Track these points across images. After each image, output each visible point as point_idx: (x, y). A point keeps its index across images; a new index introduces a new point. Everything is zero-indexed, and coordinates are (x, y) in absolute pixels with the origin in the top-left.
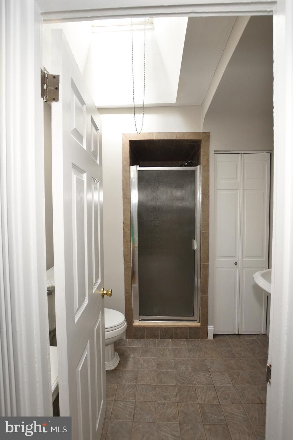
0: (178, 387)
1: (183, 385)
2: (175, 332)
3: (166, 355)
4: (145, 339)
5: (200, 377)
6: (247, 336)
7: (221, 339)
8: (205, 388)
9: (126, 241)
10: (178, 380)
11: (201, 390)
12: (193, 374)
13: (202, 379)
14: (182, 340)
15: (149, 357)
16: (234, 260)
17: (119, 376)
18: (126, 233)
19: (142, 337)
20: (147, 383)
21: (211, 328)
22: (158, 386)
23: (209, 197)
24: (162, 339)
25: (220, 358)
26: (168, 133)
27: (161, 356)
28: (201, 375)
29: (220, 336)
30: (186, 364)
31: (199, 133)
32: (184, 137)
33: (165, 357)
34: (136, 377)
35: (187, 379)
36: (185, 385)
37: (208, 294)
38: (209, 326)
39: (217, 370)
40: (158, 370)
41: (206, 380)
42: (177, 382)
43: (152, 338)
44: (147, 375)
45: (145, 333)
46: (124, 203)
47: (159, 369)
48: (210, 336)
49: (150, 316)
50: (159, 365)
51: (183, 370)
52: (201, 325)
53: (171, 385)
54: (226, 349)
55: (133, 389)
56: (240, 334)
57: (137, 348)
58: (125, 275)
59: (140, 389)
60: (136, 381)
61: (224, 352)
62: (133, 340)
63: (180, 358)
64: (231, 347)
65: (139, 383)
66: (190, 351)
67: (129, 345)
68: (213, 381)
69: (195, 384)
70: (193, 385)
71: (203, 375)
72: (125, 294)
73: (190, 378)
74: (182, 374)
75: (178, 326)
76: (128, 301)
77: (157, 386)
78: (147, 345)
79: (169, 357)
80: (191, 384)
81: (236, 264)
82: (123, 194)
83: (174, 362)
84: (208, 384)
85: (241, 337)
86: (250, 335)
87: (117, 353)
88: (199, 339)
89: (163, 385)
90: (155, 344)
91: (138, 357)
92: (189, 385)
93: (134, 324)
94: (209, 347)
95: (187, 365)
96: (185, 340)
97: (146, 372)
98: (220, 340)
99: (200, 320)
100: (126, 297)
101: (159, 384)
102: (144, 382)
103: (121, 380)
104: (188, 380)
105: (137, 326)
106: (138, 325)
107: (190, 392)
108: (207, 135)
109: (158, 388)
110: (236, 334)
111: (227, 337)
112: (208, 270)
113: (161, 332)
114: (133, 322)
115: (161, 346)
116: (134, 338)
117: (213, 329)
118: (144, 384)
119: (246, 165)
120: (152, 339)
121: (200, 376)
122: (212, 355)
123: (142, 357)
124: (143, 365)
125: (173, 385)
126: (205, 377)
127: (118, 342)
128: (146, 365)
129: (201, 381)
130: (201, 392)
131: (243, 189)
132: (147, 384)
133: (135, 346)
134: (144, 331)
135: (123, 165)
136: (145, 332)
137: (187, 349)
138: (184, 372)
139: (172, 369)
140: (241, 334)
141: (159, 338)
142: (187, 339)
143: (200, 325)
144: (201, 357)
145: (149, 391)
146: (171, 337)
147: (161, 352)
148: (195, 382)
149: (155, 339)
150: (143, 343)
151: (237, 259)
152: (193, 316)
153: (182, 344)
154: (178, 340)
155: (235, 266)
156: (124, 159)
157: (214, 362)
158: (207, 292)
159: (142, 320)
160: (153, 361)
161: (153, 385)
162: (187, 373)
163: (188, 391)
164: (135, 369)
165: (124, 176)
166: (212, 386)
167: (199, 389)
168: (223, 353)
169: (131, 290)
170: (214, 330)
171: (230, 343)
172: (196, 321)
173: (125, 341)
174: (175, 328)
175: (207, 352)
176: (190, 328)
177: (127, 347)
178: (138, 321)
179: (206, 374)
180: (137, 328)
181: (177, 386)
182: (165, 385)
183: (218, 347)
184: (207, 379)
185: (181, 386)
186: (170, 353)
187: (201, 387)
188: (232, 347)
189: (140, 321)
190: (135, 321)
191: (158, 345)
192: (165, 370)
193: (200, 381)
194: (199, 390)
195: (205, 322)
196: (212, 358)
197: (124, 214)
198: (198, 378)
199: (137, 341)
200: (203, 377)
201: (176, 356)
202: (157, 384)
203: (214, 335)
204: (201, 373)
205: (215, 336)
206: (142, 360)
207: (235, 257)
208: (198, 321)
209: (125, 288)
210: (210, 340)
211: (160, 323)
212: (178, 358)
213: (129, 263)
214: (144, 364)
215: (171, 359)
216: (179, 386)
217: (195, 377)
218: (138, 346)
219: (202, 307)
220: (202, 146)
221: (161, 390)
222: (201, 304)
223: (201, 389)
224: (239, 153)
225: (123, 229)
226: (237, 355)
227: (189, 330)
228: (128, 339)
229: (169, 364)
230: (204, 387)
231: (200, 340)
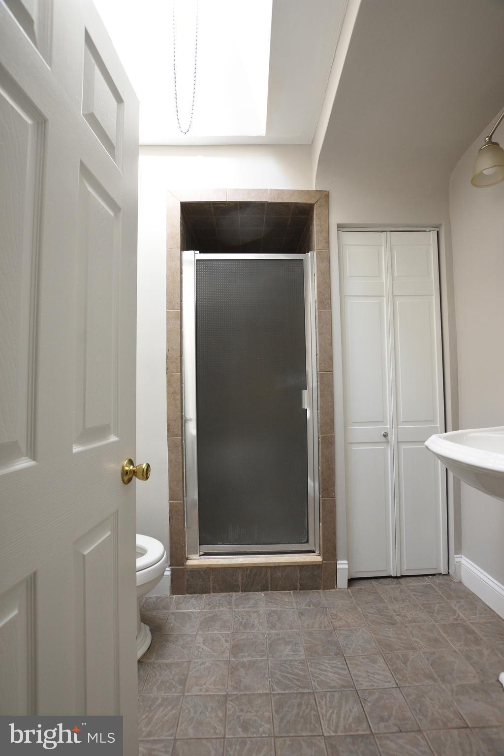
0: (277, 697)
1: (287, 692)
2: (271, 576)
3: (253, 625)
4: (212, 594)
5: (325, 671)
6: (414, 578)
7: (363, 587)
8: (337, 695)
9: (173, 393)
10: (276, 680)
11: (327, 702)
12: (308, 664)
13: (329, 674)
14: (285, 594)
15: (216, 632)
16: (381, 428)
17: (145, 678)
18: (173, 375)
19: (204, 591)
20: (207, 691)
21: (342, 565)
22: (230, 698)
23: (330, 307)
24: (246, 593)
25: (365, 626)
26: (253, 190)
27: (241, 627)
28: (327, 665)
29: (362, 581)
30: (294, 642)
31: (308, 191)
32: (282, 198)
33: (250, 630)
34: (183, 677)
35: (296, 677)
36: (291, 691)
37: (334, 495)
38: (338, 562)
39: (360, 651)
40: (233, 659)
41: (337, 676)
42: (274, 686)
43: (226, 592)
44: (209, 672)
45: (211, 582)
46: (168, 318)
47: (235, 657)
48: (342, 582)
49: (220, 544)
50: (237, 649)
51: (288, 655)
52: (324, 559)
53: (261, 692)
54: (374, 608)
55: (172, 709)
56: (399, 575)
57: (192, 612)
58: (170, 461)
59: (188, 706)
60: (181, 687)
61: (372, 613)
62: (185, 598)
63: (282, 631)
64: (384, 602)
65: (188, 692)
66: (301, 614)
67: (177, 609)
68: (354, 678)
69: (315, 686)
70: (310, 691)
71: (332, 667)
72: (170, 499)
73: (303, 673)
74: (286, 665)
75: (277, 565)
76: (176, 514)
77: (228, 699)
78: (214, 607)
79: (258, 630)
80: (304, 688)
81: (385, 435)
82: (167, 301)
83: (269, 639)
84: (343, 687)
85: (402, 581)
86: (419, 578)
87: (148, 628)
88: (319, 589)
89: (242, 693)
90: (230, 603)
91: (193, 632)
92: (301, 691)
93: (187, 564)
94: (340, 605)
95: (296, 644)
96: (291, 592)
97: (207, 664)
98: (361, 589)
99: (322, 549)
100: (171, 505)
101: (235, 693)
102: (201, 690)
103: (149, 686)
104: (298, 680)
105: (194, 567)
106: (197, 565)
107: (304, 707)
108: (325, 196)
109: (232, 701)
110: (390, 577)
111: (374, 582)
112: (334, 448)
113: (243, 579)
114: (187, 559)
115: (244, 608)
116: (188, 593)
117: (347, 566)
118: (200, 693)
119: (395, 252)
120: (225, 594)
121: (324, 668)
122: (347, 620)
123: (200, 633)
124: (201, 650)
125: (267, 694)
126: (335, 669)
127: (154, 603)
128: (207, 649)
129: (328, 680)
130: (328, 705)
131: (393, 296)
132: (208, 693)
133: (189, 609)
134: (209, 578)
135: (167, 247)
136: (211, 579)
137: (296, 610)
138: (291, 661)
139: (264, 655)
140: (402, 577)
141: (238, 592)
142: (297, 590)
143: (321, 560)
144: (325, 627)
145: (210, 710)
146: (264, 589)
147: (243, 619)
148: (313, 682)
149: (231, 593)
150: (205, 602)
151: (388, 427)
152: (307, 541)
153: (287, 600)
154: (277, 594)
155: (384, 439)
156: (170, 236)
157: (352, 636)
158: (333, 491)
159: (206, 554)
160: (223, 640)
161: (220, 695)
162: (296, 663)
163: (300, 705)
164: (185, 660)
165: (169, 268)
166: (352, 689)
167: (324, 700)
168: (369, 614)
169: (181, 492)
170: (349, 569)
171: (382, 595)
172: (313, 552)
173: (169, 599)
174: (270, 567)
175: (336, 615)
176: (302, 567)
177: (172, 611)
178: (197, 556)
179: (338, 662)
180: (195, 571)
181: (274, 695)
182: (248, 693)
183: (358, 604)
184: (339, 674)
185: (283, 694)
186: (261, 621)
187: (328, 694)
188: (386, 601)
189: (200, 556)
190: (191, 556)
191: (237, 606)
192: (250, 658)
193: (324, 679)
194: (323, 703)
195: (330, 552)
196: (349, 627)
197: (168, 338)
198: (320, 674)
199: (193, 599)
200: (331, 670)
201: (273, 626)
202: (229, 693)
203: (349, 580)
204: (326, 661)
205: (352, 581)
206: (200, 639)
207: (382, 422)
208: (317, 552)
209: (170, 488)
210: (341, 591)
211: (241, 560)
212: (277, 631)
213: (177, 435)
214: (205, 647)
215: (263, 634)
216: (279, 694)
217: (313, 670)
218: (195, 608)
219: (323, 524)
220: (315, 215)
221: (237, 707)
222: (321, 517)
223: (328, 699)
224: (382, 232)
225: (167, 369)
226: (398, 618)
227: (299, 572)
228: (174, 596)
229: (257, 644)
230: (334, 693)
231: (321, 591)
